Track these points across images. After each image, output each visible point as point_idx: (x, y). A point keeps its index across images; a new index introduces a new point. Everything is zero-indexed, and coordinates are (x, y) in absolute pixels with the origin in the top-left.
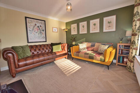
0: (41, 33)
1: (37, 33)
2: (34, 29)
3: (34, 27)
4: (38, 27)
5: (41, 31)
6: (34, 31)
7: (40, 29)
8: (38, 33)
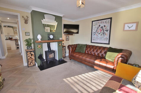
0: (104, 34)
1: (99, 34)
2: (98, 30)
3: (98, 28)
4: (102, 27)
5: (105, 31)
6: (97, 33)
7: (103, 30)
8: (101, 34)
